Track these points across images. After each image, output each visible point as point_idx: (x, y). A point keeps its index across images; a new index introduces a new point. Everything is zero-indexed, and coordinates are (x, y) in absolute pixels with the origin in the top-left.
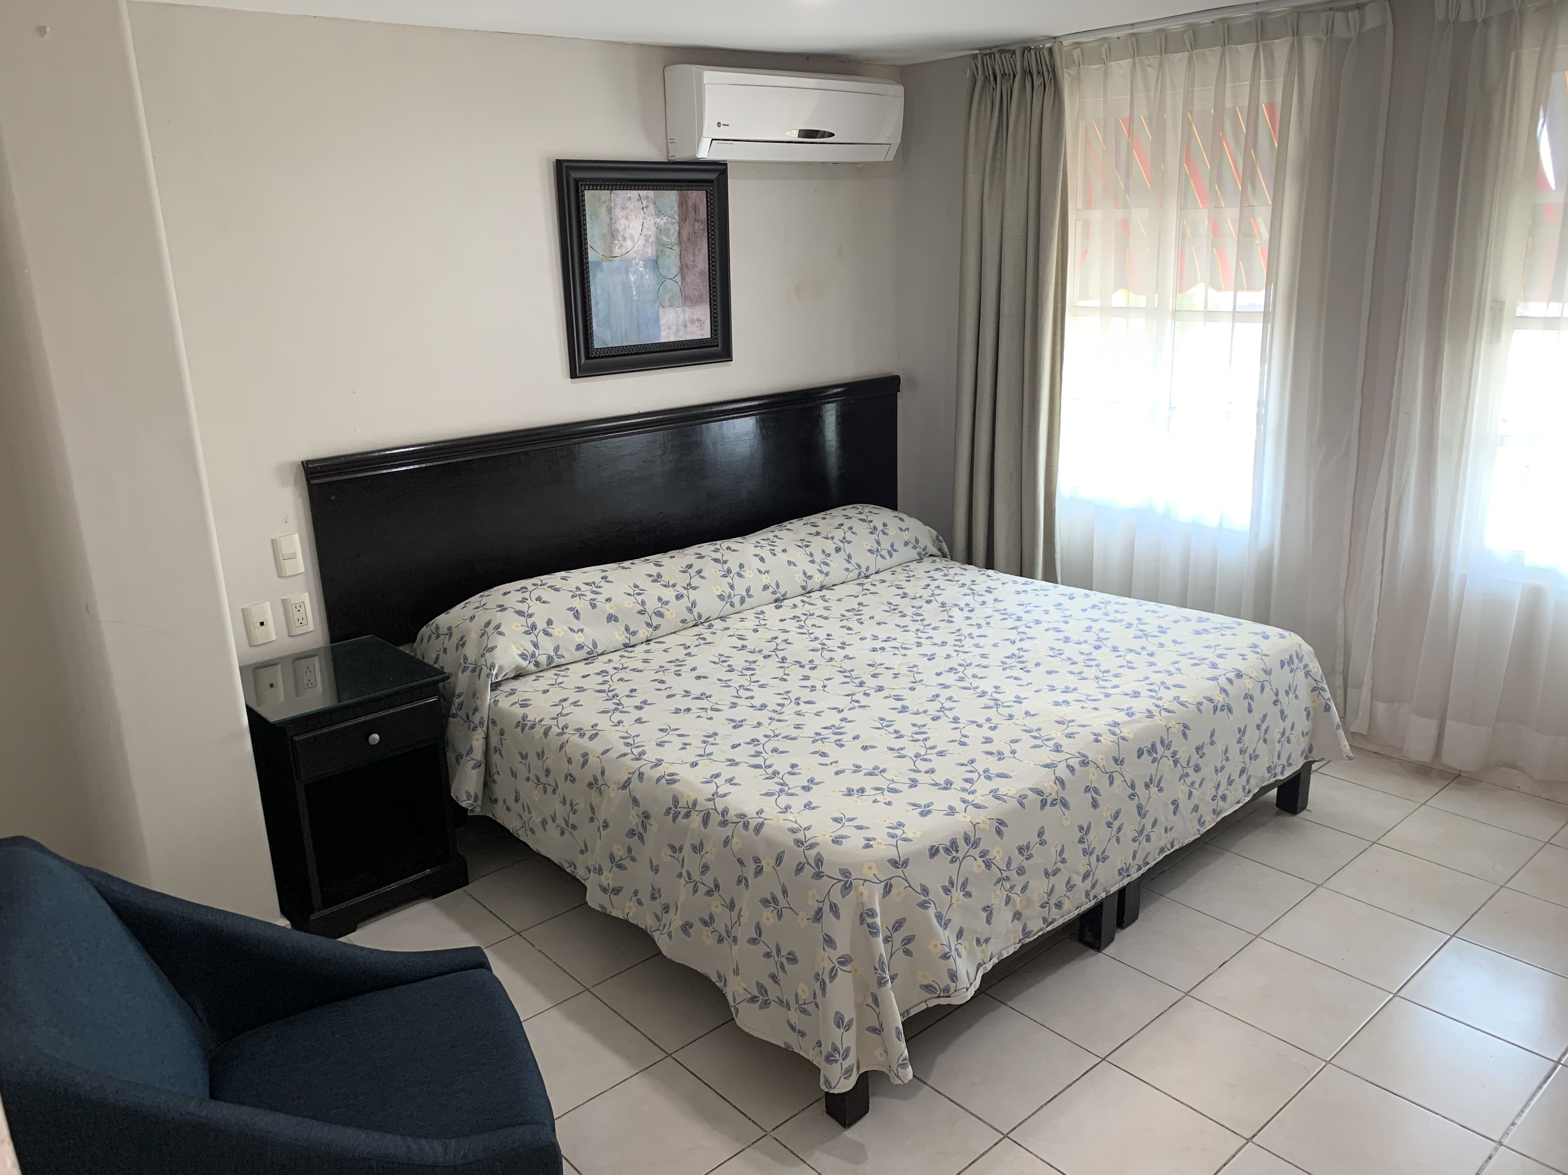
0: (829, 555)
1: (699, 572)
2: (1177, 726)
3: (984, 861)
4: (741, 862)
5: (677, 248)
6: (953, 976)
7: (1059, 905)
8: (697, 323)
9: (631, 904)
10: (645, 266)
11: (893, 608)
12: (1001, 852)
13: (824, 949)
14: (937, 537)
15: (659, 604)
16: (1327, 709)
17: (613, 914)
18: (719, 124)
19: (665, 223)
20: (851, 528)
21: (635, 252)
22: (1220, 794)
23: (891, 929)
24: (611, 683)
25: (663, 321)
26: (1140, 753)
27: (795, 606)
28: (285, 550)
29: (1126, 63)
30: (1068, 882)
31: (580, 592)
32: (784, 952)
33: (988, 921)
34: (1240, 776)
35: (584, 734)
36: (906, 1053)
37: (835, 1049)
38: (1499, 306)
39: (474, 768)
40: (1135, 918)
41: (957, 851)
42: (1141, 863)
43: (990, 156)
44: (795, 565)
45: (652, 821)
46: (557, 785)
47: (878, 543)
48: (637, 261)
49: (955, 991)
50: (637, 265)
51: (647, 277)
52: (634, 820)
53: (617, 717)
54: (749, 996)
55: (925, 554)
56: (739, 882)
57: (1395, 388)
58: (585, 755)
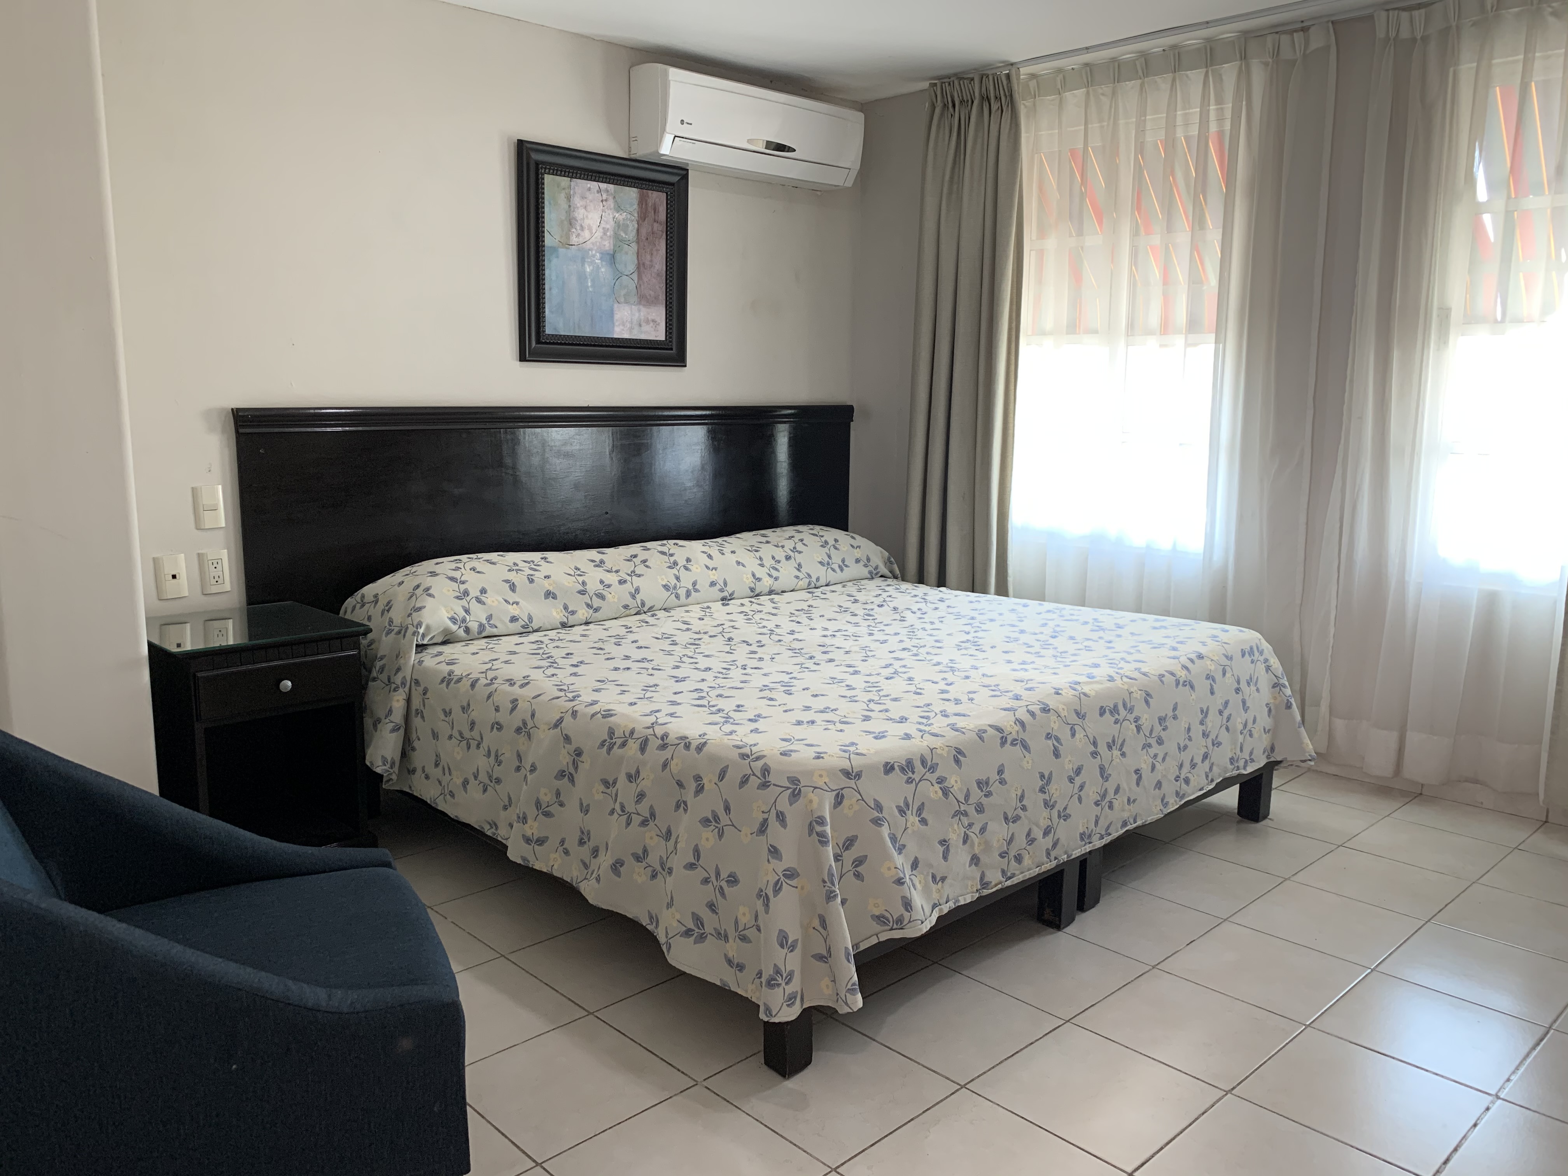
0: (779, 562)
1: (644, 561)
2: (1139, 692)
3: (941, 788)
4: (680, 784)
5: (634, 246)
6: (908, 905)
7: (1019, 859)
8: (652, 324)
9: (556, 855)
10: (601, 259)
11: (842, 610)
12: (959, 782)
13: (768, 860)
14: (889, 559)
15: (601, 587)
16: (1289, 706)
17: (537, 867)
18: (682, 122)
19: (623, 219)
20: (802, 540)
21: (593, 244)
22: (1182, 776)
23: (841, 847)
24: (546, 649)
25: (617, 316)
26: (1102, 712)
27: (742, 605)
28: (205, 500)
29: (1081, 92)
30: (1028, 834)
31: (517, 568)
32: (724, 875)
33: (945, 858)
34: (1203, 761)
35: (514, 683)
36: (856, 978)
37: (778, 971)
38: (1445, 313)
39: (393, 730)
40: (1097, 901)
41: (913, 773)
42: (1103, 833)
43: (947, 178)
44: (744, 566)
45: (584, 757)
46: (482, 738)
47: (829, 557)
48: (594, 252)
49: (910, 922)
50: (594, 256)
51: (603, 270)
52: (564, 759)
53: (551, 671)
54: (685, 929)
55: (876, 574)
56: (678, 807)
57: (1347, 394)
58: (515, 701)
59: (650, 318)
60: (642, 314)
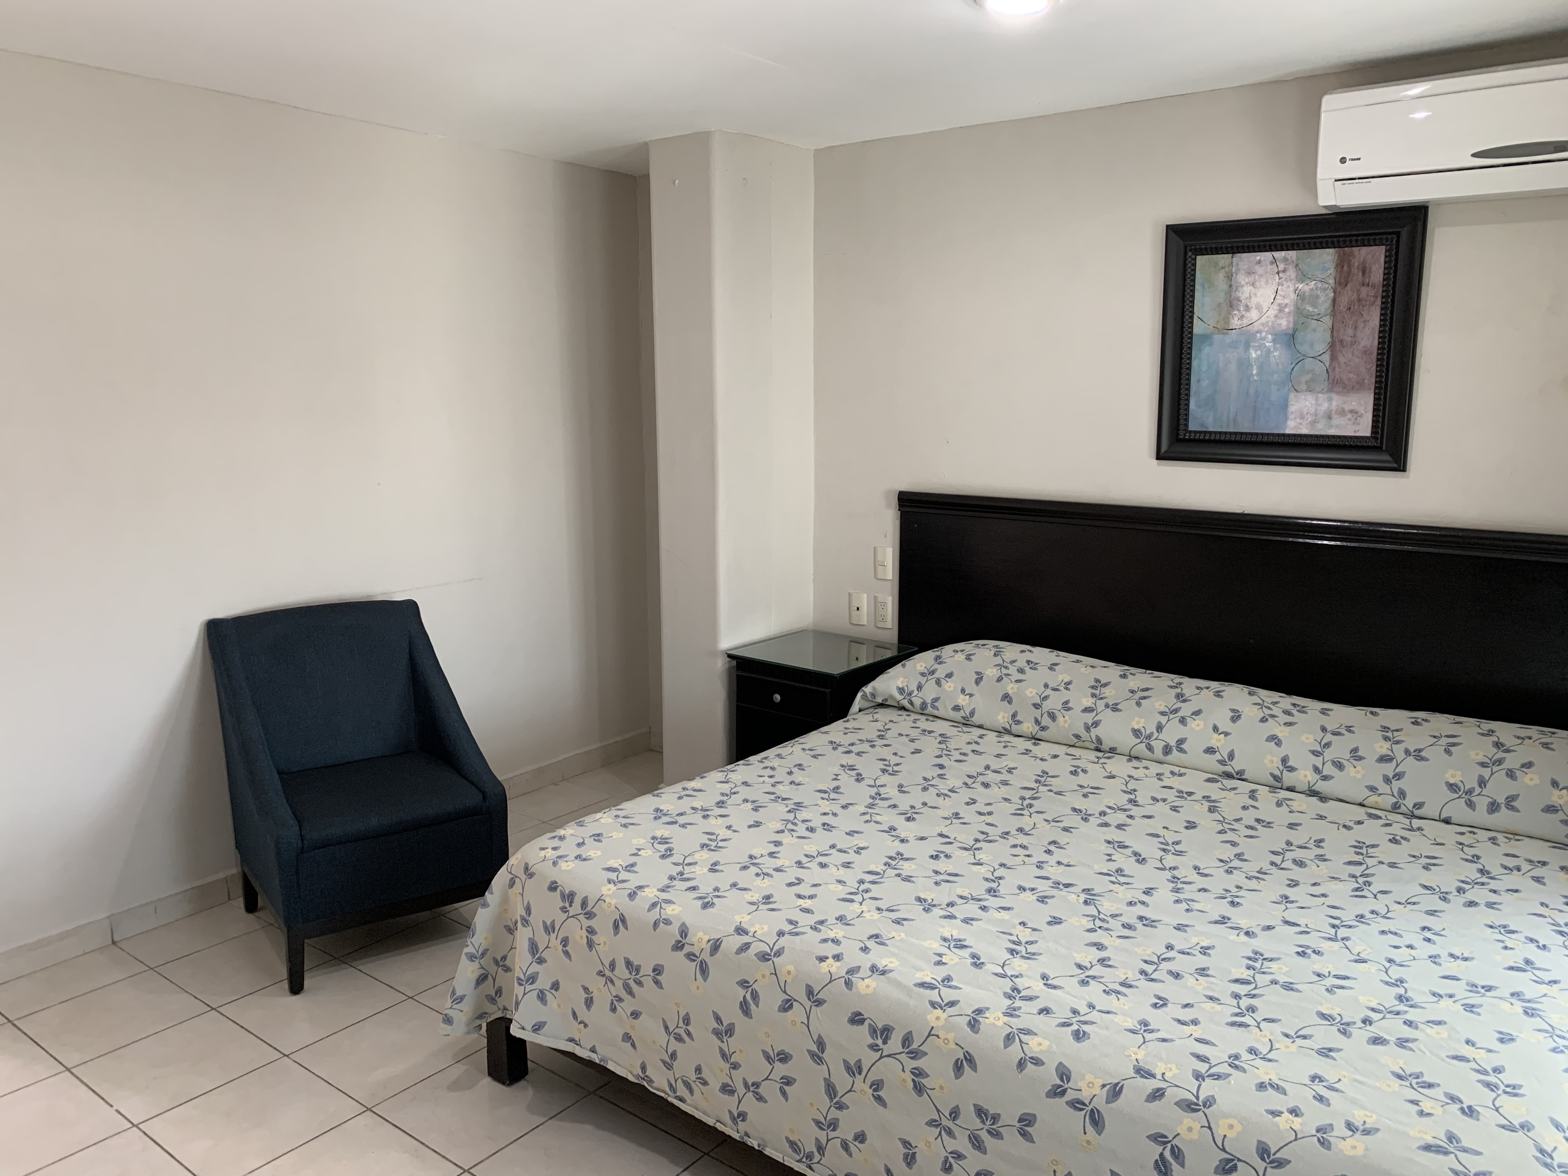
0: (1359, 758)
2: (953, 1046)
3: (587, 937)
5: (1328, 321)
7: (688, 1087)
8: (1349, 416)
10: (1274, 341)
12: (607, 945)
15: (1059, 707)
18: (1341, 160)
19: (1312, 290)
25: (1293, 408)
28: (882, 558)
33: (587, 1006)
41: (570, 905)
47: (1482, 784)
50: (1264, 339)
51: (1276, 354)
59: (1347, 408)
60: (1334, 403)
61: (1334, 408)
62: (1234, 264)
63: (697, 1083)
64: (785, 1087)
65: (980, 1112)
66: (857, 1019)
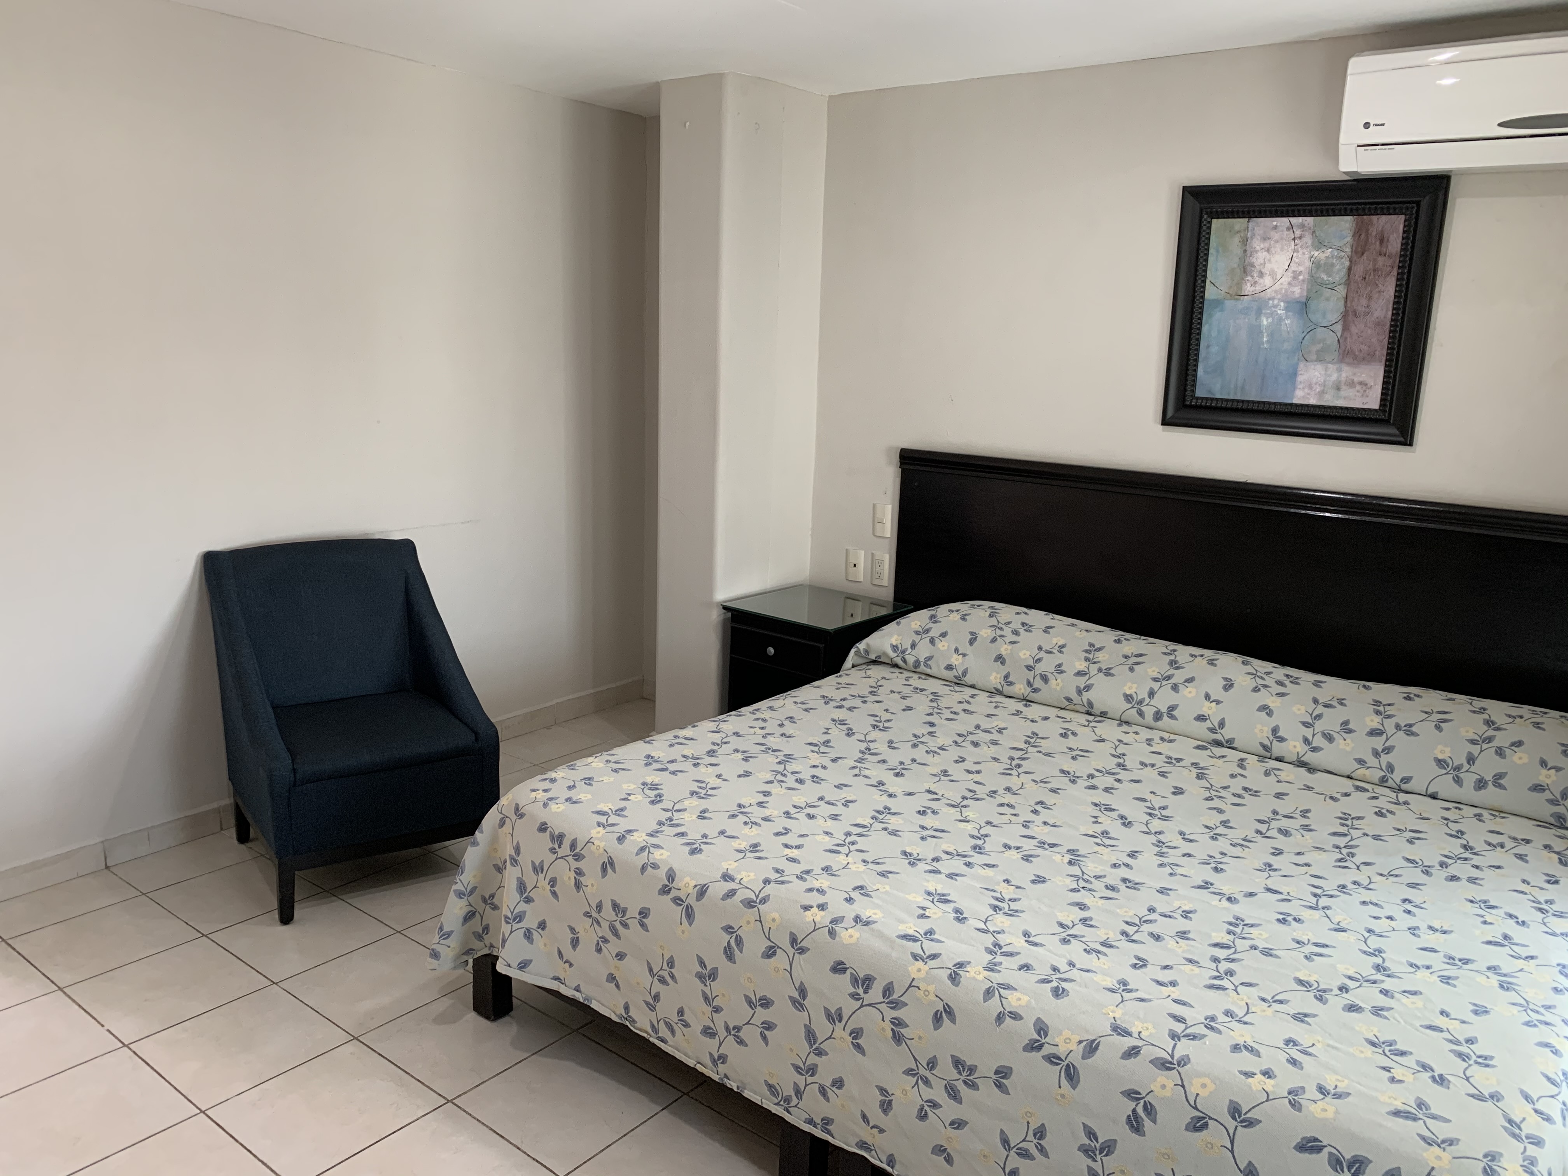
3: (576, 879)
5: (1342, 291)
8: (1358, 387)
10: (1286, 309)
19: (1327, 258)
21: (1276, 292)
25: (1302, 378)
28: (881, 515)
30: (681, 1012)
33: (573, 946)
41: (559, 847)
51: (1288, 322)
59: (1356, 379)
60: (1344, 375)
61: (1343, 379)
62: (1250, 228)
63: (679, 1025)
64: (766, 1032)
65: (957, 1063)
66: (839, 968)
